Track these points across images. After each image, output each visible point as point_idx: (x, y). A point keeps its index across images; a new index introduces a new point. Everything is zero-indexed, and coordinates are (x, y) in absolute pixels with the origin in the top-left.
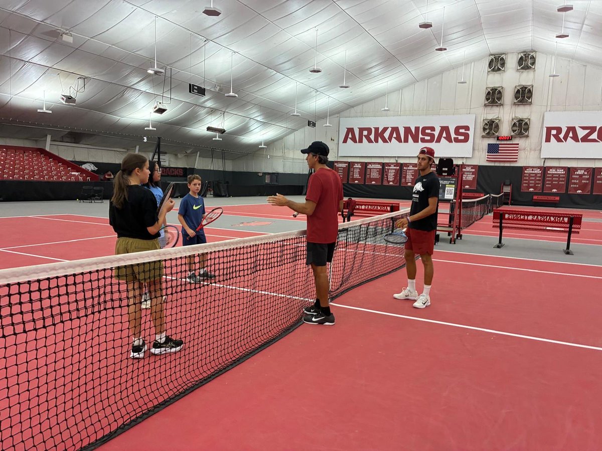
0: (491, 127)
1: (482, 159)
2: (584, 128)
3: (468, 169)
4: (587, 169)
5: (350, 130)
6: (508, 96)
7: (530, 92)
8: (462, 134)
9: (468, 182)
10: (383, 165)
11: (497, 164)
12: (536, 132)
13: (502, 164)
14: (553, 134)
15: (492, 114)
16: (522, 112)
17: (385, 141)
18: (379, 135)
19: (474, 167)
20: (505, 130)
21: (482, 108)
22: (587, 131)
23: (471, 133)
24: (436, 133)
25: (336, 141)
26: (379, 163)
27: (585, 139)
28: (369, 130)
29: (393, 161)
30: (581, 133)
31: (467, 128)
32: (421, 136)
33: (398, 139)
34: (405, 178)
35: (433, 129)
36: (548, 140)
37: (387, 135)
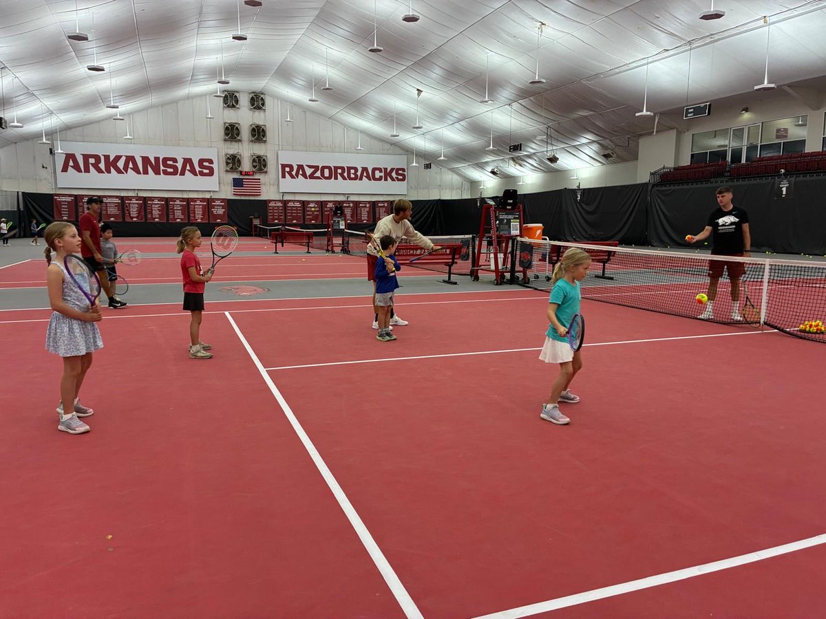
0: (233, 162)
1: (228, 193)
2: (310, 167)
3: (218, 203)
4: (316, 202)
5: (70, 157)
6: (245, 134)
7: (264, 131)
8: (206, 168)
9: (218, 216)
10: (122, 198)
11: (243, 198)
12: (272, 167)
13: (247, 198)
14: (287, 170)
15: (233, 149)
16: (259, 149)
17: (119, 171)
18: (111, 164)
19: (223, 200)
20: (246, 166)
21: (222, 142)
22: (313, 170)
23: (215, 166)
24: (179, 165)
25: (50, 169)
26: (116, 197)
27: (312, 176)
28: (97, 158)
30: (309, 171)
31: (211, 161)
32: (162, 168)
33: (136, 169)
34: (151, 213)
35: (175, 160)
36: (284, 176)
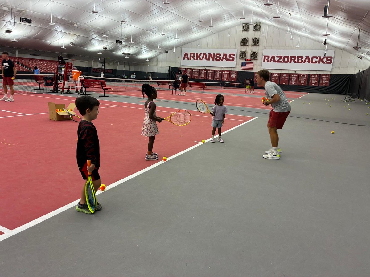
0: (243, 55)
1: (239, 68)
2: (278, 57)
3: (234, 73)
4: (278, 74)
5: (186, 54)
6: (250, 42)
7: (258, 40)
8: (231, 58)
9: (233, 78)
10: (200, 70)
11: (245, 71)
12: (260, 58)
13: (247, 71)
14: (267, 59)
15: (244, 49)
16: (255, 49)
17: (201, 59)
18: (198, 57)
19: (236, 72)
20: (248, 57)
21: (240, 46)
22: (279, 58)
23: (235, 57)
24: (222, 57)
25: (180, 58)
26: (198, 69)
27: (278, 61)
28: (194, 54)
29: (204, 68)
30: (277, 59)
31: (234, 55)
32: (215, 58)
33: (206, 59)
34: (208, 76)
35: (220, 55)
36: (264, 61)
37: (201, 57)
